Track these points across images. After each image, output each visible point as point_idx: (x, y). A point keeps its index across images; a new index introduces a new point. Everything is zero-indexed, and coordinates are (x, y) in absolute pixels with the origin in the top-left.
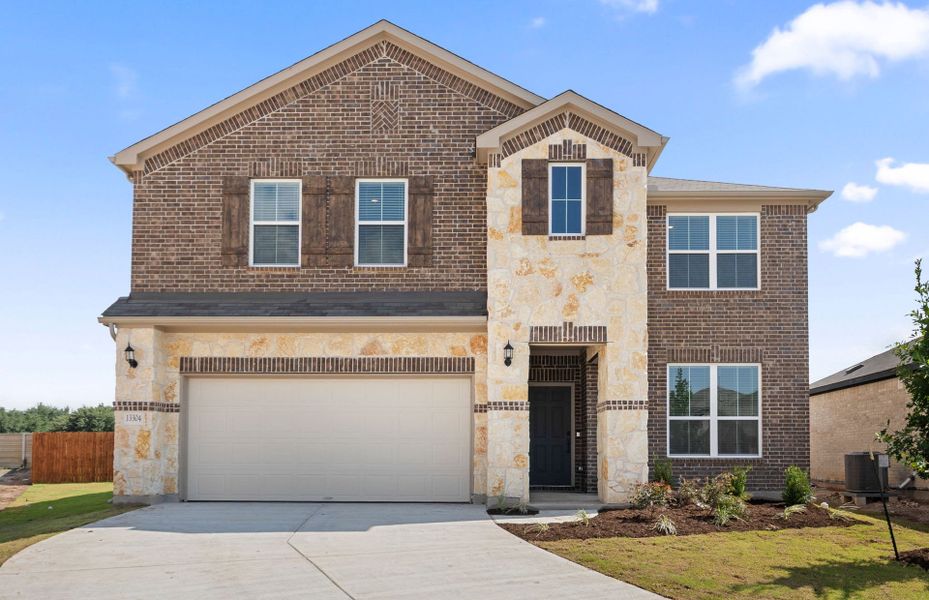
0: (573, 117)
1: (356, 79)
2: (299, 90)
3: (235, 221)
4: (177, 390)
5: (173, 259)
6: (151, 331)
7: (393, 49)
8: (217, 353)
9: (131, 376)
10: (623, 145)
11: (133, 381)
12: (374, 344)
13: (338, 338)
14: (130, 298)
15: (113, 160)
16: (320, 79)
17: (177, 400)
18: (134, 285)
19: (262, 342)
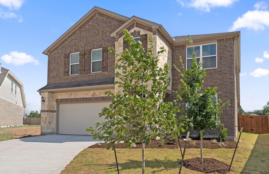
0: (137, 23)
1: (91, 24)
2: (79, 29)
3: (66, 64)
4: (55, 107)
5: (55, 75)
6: (47, 93)
7: (99, 14)
8: (63, 98)
9: (44, 104)
10: (150, 29)
11: (44, 105)
12: (94, 94)
13: (86, 92)
14: (47, 85)
15: (43, 53)
16: (83, 25)
17: (55, 109)
18: (48, 82)
19: (71, 94)
